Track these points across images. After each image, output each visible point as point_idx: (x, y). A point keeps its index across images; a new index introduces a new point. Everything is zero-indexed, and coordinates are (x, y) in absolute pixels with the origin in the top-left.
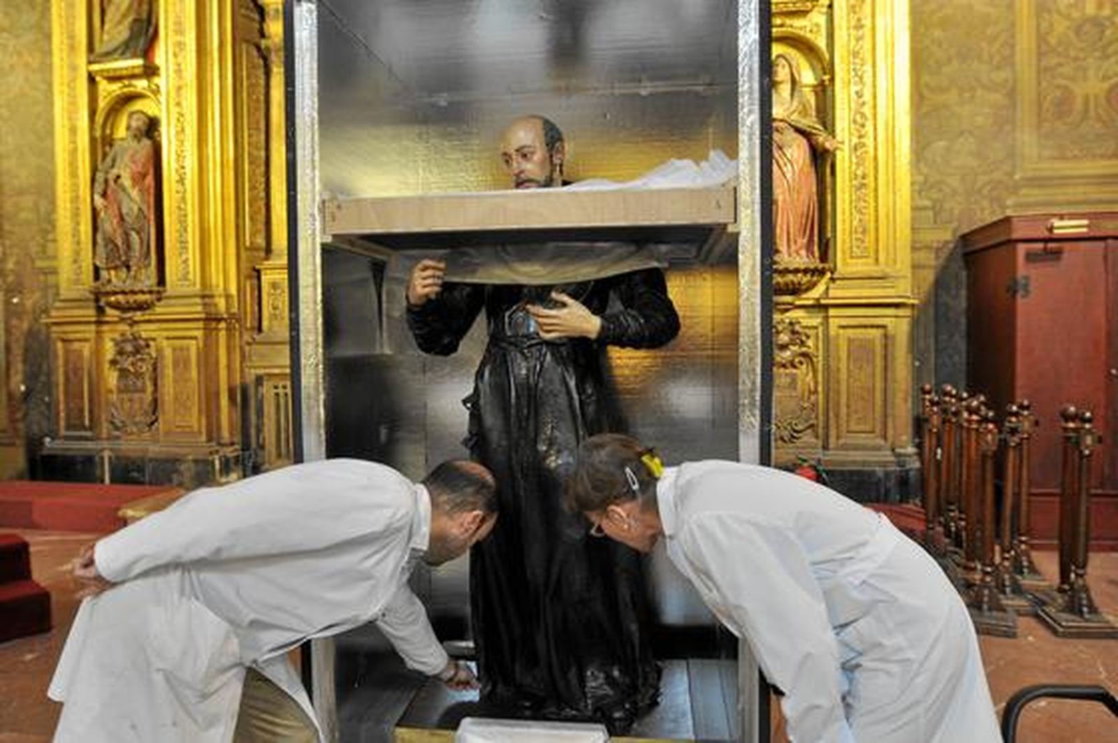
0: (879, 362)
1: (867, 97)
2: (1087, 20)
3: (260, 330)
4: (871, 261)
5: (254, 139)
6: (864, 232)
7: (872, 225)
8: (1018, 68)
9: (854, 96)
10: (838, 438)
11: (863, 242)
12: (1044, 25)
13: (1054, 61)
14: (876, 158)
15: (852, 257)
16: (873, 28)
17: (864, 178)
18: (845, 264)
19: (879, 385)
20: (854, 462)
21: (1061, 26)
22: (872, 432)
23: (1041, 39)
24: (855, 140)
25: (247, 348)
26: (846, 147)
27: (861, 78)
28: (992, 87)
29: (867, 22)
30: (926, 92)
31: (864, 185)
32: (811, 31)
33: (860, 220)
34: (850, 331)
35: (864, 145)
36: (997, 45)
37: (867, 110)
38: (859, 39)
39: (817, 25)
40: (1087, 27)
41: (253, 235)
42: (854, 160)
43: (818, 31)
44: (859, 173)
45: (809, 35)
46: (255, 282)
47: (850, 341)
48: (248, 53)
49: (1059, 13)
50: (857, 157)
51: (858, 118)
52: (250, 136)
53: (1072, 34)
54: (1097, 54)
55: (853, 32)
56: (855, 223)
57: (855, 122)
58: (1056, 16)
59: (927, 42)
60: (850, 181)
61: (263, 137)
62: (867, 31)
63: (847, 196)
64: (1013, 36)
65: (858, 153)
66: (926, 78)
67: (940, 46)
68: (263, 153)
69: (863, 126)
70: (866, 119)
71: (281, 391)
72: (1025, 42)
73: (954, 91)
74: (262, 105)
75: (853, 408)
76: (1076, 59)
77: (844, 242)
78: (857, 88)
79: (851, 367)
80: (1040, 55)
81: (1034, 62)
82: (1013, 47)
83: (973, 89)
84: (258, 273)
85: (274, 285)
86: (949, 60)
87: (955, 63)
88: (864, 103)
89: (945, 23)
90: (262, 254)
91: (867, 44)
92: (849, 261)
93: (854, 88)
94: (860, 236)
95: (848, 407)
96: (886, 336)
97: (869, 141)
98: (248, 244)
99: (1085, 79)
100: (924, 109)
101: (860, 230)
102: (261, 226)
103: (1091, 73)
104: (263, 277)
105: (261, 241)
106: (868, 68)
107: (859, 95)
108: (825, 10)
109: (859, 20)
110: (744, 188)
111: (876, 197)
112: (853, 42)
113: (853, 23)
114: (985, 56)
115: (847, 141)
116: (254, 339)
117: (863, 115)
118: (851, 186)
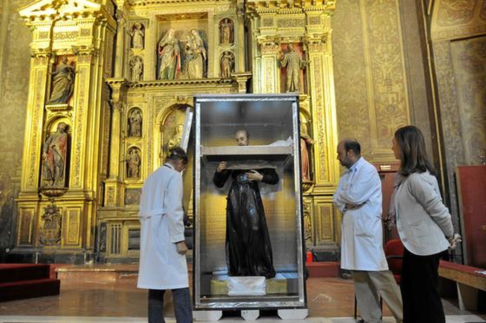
0: (331, 215)
1: (323, 127)
2: (389, 106)
3: (103, 205)
4: (327, 180)
5: (106, 134)
6: (324, 171)
7: (327, 169)
8: (370, 119)
9: (319, 127)
10: (319, 241)
11: (324, 174)
12: (377, 107)
13: (381, 118)
14: (327, 147)
15: (321, 179)
16: (324, 106)
17: (323, 153)
18: (318, 181)
19: (332, 222)
20: (325, 249)
21: (382, 107)
22: (330, 239)
23: (376, 110)
24: (320, 141)
25: (98, 212)
26: (317, 143)
27: (321, 122)
28: (363, 125)
29: (322, 104)
30: (342, 126)
31: (323, 156)
32: (305, 106)
33: (323, 167)
34: (322, 204)
35: (323, 143)
36: (363, 112)
37: (324, 131)
38: (320, 109)
39: (307, 104)
40: (390, 108)
41: (103, 169)
42: (320, 147)
43: (307, 106)
44: (322, 151)
45: (305, 108)
46: (103, 187)
47: (321, 207)
48: (106, 103)
49: (381, 103)
50: (321, 146)
51: (321, 134)
52: (104, 133)
53: (386, 110)
54: (394, 116)
55: (318, 107)
56: (321, 168)
57: (320, 135)
58: (380, 104)
59: (341, 111)
60: (319, 154)
61: (108, 134)
62: (322, 107)
63: (318, 159)
64: (368, 109)
65: (322, 145)
66: (342, 122)
67: (345, 111)
68: (108, 140)
69: (322, 136)
70: (323, 134)
71: (114, 227)
72: (372, 111)
73: (351, 126)
74: (109, 123)
75: (324, 230)
76: (387, 117)
77: (318, 174)
78: (320, 124)
79: (322, 216)
80: (376, 116)
81: (375, 117)
82: (368, 113)
83: (357, 126)
84: (104, 184)
85: (110, 189)
86: (349, 117)
87: (350, 117)
88: (322, 130)
89: (346, 105)
90: (105, 177)
91: (323, 111)
92: (320, 180)
93: (319, 125)
94: (323, 172)
95: (322, 230)
96: (333, 206)
97: (324, 141)
98: (101, 173)
99: (391, 123)
100: (342, 131)
101: (323, 170)
102: (106, 167)
103: (392, 122)
104: (106, 186)
105: (105, 172)
106: (323, 118)
107: (321, 127)
108: (309, 99)
109: (320, 103)
110: (295, 146)
111: (328, 160)
112: (318, 110)
113: (318, 104)
114: (360, 116)
115: (317, 141)
116: (101, 209)
117: (322, 133)
118: (319, 156)
